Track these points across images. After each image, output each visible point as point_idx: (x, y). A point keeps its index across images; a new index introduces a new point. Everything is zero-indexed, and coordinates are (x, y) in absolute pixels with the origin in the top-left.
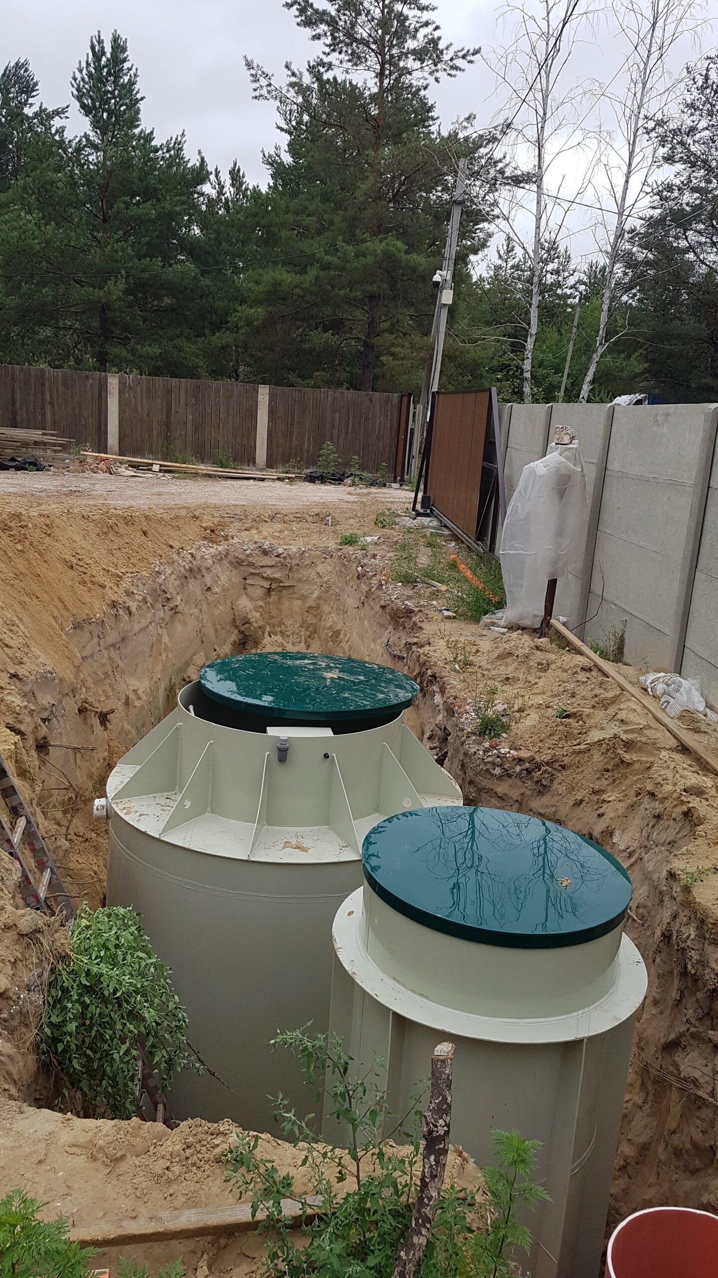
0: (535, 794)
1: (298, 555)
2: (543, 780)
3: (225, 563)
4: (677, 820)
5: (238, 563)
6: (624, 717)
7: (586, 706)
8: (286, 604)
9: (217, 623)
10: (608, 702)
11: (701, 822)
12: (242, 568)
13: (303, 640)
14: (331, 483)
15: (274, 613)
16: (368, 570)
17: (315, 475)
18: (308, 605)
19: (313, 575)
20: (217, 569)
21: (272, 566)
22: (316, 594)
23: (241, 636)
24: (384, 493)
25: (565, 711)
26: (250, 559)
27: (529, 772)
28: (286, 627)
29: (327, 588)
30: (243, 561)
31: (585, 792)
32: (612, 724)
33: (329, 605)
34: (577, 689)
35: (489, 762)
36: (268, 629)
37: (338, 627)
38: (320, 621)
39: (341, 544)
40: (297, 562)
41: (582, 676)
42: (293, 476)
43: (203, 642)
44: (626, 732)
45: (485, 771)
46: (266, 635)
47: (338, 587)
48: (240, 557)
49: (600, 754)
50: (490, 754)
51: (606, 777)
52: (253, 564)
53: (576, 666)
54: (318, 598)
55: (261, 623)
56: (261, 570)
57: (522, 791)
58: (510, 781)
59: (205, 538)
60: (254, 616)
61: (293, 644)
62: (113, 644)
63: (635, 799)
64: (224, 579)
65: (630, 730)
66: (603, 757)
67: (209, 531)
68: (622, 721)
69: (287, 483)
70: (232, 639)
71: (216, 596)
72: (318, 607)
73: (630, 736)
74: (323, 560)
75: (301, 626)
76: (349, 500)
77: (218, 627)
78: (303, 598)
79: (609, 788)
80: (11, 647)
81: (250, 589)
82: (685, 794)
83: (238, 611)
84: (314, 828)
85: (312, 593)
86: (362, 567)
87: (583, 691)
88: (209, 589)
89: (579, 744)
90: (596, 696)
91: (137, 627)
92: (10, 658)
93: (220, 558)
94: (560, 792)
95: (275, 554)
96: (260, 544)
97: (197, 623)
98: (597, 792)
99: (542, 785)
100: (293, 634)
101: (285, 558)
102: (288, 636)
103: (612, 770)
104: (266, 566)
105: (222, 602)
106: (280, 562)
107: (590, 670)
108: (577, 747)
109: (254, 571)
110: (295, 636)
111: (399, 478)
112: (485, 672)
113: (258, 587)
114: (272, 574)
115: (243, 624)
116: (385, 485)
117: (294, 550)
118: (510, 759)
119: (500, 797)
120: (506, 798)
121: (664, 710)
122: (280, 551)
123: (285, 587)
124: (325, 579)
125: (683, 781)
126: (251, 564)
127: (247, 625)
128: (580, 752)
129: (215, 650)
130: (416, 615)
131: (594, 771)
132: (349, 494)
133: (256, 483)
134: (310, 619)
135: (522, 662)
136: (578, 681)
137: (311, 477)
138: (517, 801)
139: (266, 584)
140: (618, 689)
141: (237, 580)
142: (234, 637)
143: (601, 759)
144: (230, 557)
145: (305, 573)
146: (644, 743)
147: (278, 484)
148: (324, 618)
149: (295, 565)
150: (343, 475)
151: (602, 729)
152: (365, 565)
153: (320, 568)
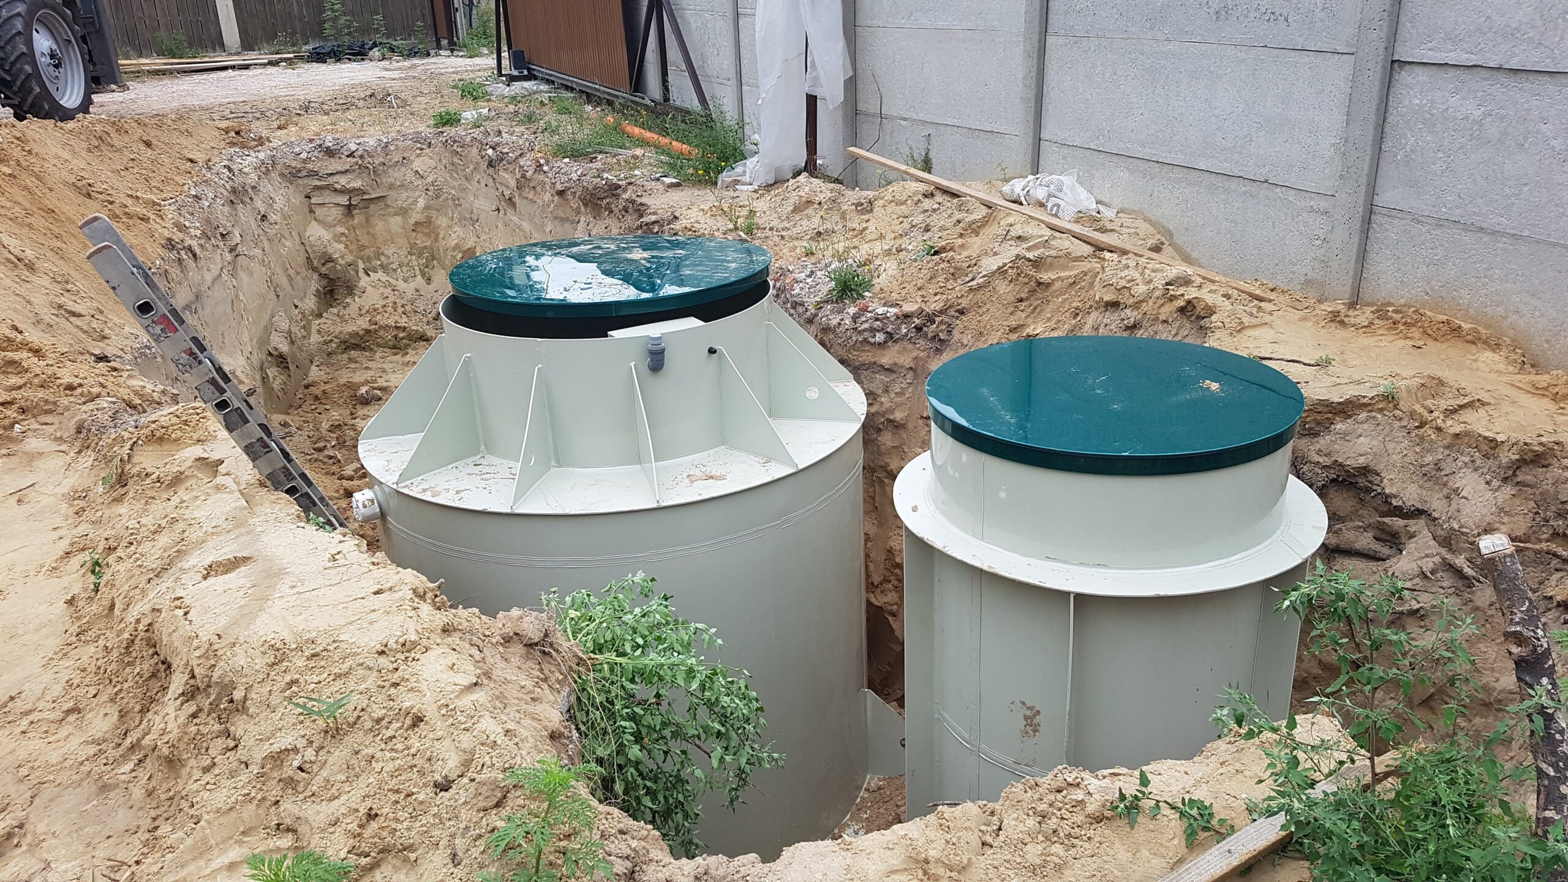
0: (932, 354)
1: (379, 149)
2: (940, 334)
3: (274, 175)
4: (1170, 320)
5: (292, 175)
6: (1020, 233)
7: (950, 237)
8: (379, 226)
9: (289, 266)
10: (979, 224)
11: (1211, 311)
12: (300, 181)
13: (418, 272)
14: (349, 59)
15: (364, 240)
16: (505, 150)
17: (322, 51)
18: (412, 221)
19: (410, 176)
20: (266, 187)
21: (347, 171)
22: (421, 203)
23: (325, 282)
24: (434, 63)
25: (932, 247)
26: (310, 166)
27: (918, 329)
28: (388, 257)
29: (436, 193)
30: (300, 171)
31: (999, 333)
32: (1006, 245)
33: (446, 215)
34: (928, 220)
35: (865, 330)
36: (361, 265)
37: (470, 244)
38: (436, 240)
39: (436, 126)
40: (382, 160)
41: (927, 204)
42: (292, 56)
43: (278, 296)
44: (1028, 249)
45: (861, 342)
46: (361, 274)
47: (453, 188)
48: (293, 165)
49: (1006, 282)
50: (863, 319)
51: (1022, 308)
52: (316, 173)
53: (916, 193)
54: (427, 208)
55: (349, 258)
56: (331, 180)
57: (914, 354)
58: (897, 347)
59: (233, 144)
60: (337, 249)
61: (405, 280)
62: (187, 305)
63: (1074, 322)
64: (280, 202)
65: (1033, 245)
66: (1012, 285)
67: (233, 134)
68: (1019, 238)
69: (285, 68)
70: (313, 288)
71: (277, 227)
72: (429, 222)
73: (1036, 253)
74: (418, 152)
75: (410, 253)
76: (394, 77)
77: (292, 272)
78: (404, 212)
79: (1030, 320)
80: (79, 315)
81: (319, 211)
82: (1171, 287)
83: (312, 246)
84: (709, 452)
85: (416, 202)
86: (494, 149)
87: (936, 221)
88: (264, 217)
89: (973, 280)
90: (959, 222)
91: (209, 277)
92: (85, 332)
93: (266, 169)
94: (965, 342)
95: (346, 153)
96: (319, 142)
97: (264, 269)
98: (1015, 328)
99: (940, 340)
100: (400, 266)
101: (361, 157)
102: (395, 270)
103: (1028, 299)
104: (337, 173)
105: (287, 236)
106: (357, 163)
107: (932, 195)
108: (974, 283)
109: (319, 183)
110: (405, 269)
111: (444, 42)
112: (784, 233)
113: (331, 208)
114: (348, 183)
115: (323, 264)
116: (428, 55)
117: (372, 143)
118: (892, 319)
119: (887, 369)
120: (895, 369)
121: (1056, 216)
122: (353, 147)
123: (371, 199)
124: (430, 179)
125: (1159, 275)
126: (312, 174)
127: (330, 264)
128: (980, 287)
129: (296, 307)
130: (625, 190)
131: (1003, 305)
132: (386, 69)
133: (237, 73)
134: (422, 241)
135: (830, 209)
136: (927, 211)
137: (318, 54)
138: (911, 368)
139: (343, 200)
140: (983, 207)
141: (297, 200)
142: (315, 284)
143: (1009, 288)
144: (279, 167)
145: (396, 174)
146: (1055, 257)
147: (271, 70)
148: (441, 236)
149: (380, 165)
150: (363, 46)
151: (996, 254)
152: (498, 144)
153: (418, 164)
